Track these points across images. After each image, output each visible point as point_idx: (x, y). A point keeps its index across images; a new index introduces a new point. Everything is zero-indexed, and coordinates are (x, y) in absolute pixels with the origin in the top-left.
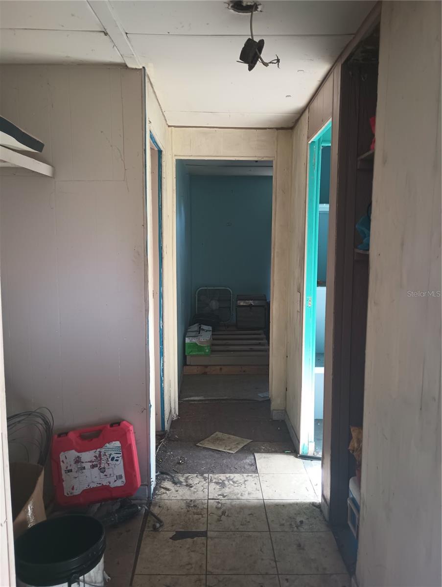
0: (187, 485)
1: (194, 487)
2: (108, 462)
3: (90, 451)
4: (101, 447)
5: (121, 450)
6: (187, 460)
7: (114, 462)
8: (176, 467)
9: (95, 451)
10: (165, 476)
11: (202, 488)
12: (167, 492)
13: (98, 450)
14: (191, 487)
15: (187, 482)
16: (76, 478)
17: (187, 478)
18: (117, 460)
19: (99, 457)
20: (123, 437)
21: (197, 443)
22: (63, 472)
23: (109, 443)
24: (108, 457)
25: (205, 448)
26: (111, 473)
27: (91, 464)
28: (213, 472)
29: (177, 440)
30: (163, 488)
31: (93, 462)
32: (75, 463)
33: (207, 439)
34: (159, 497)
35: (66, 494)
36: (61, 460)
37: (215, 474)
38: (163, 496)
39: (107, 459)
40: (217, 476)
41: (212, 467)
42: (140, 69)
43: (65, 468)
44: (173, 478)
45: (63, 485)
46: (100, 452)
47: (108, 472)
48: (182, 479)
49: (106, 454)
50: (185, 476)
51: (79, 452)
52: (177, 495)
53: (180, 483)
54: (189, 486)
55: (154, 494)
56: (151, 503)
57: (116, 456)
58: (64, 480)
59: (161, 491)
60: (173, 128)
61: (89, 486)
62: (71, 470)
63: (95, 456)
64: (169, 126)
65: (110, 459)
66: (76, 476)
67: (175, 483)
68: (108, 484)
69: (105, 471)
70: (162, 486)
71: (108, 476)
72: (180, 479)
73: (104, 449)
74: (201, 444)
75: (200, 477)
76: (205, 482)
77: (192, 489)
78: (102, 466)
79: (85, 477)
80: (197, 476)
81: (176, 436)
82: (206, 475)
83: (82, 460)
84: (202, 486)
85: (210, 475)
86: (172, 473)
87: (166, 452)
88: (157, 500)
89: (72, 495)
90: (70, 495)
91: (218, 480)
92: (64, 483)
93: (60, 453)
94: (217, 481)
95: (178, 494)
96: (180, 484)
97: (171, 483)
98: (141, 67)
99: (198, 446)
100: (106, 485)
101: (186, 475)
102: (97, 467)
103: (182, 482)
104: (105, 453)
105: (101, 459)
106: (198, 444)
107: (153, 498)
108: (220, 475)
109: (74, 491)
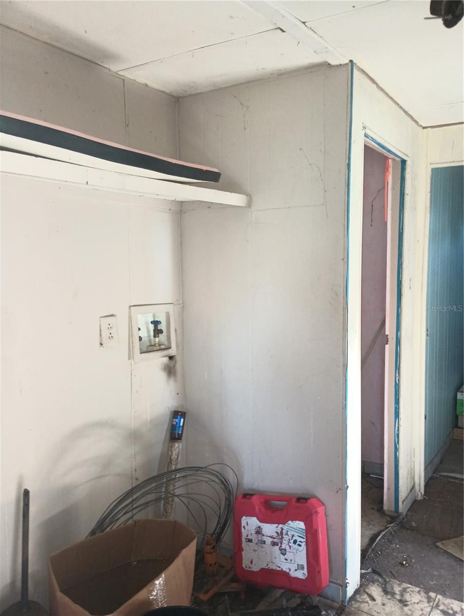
0: (400, 601)
1: (409, 607)
2: (290, 544)
3: (272, 525)
4: (284, 523)
5: (304, 534)
6: (415, 563)
7: (296, 546)
8: (396, 568)
9: (277, 525)
10: (376, 577)
11: (421, 613)
12: (370, 602)
13: (281, 526)
14: (406, 605)
15: (402, 595)
16: (255, 551)
17: (404, 590)
18: (300, 545)
19: (281, 534)
20: (308, 518)
21: (438, 542)
22: (243, 540)
23: (292, 520)
24: (291, 538)
25: (446, 552)
26: (292, 558)
27: (271, 540)
28: (444, 594)
29: (412, 529)
30: (367, 594)
31: (274, 538)
32: (256, 534)
33: (454, 539)
34: (357, 605)
35: (244, 566)
36: (243, 525)
37: (447, 598)
38: (363, 605)
39: (289, 540)
40: (448, 601)
41: (446, 585)
42: (346, 64)
43: (246, 535)
44: (385, 583)
45: (241, 554)
46: (282, 529)
47: (289, 556)
48: (397, 589)
49: (289, 533)
50: (402, 586)
51: (260, 522)
52: (382, 611)
53: (393, 594)
54: (403, 603)
55: (353, 598)
56: (343, 610)
57: (299, 539)
58: (244, 548)
59: (362, 597)
60: (429, 129)
61: (268, 565)
62: (252, 540)
63: (277, 533)
64: (424, 128)
65: (292, 541)
66: (256, 549)
67: (386, 592)
68: (288, 571)
69: (285, 554)
70: (367, 590)
71: (289, 561)
72: (395, 589)
73: (287, 527)
74: (443, 544)
75: (423, 594)
76: (427, 605)
77: (406, 609)
78: (283, 547)
79: (264, 553)
80: (419, 592)
81: (413, 523)
82: (432, 595)
83: (263, 533)
84: (422, 610)
85: (439, 597)
86: (387, 575)
87: (390, 542)
88: (353, 609)
89: (250, 570)
90: (248, 569)
91: (448, 609)
92: (243, 552)
93: (242, 518)
94: (445, 609)
95: (384, 609)
96: (392, 596)
97: (380, 590)
98: (347, 61)
99: (437, 547)
100: (285, 572)
101: (405, 585)
102: (278, 545)
103: (396, 594)
104: (287, 531)
105: (282, 538)
106: (439, 544)
107: (348, 604)
108: (453, 601)
109: (252, 566)
